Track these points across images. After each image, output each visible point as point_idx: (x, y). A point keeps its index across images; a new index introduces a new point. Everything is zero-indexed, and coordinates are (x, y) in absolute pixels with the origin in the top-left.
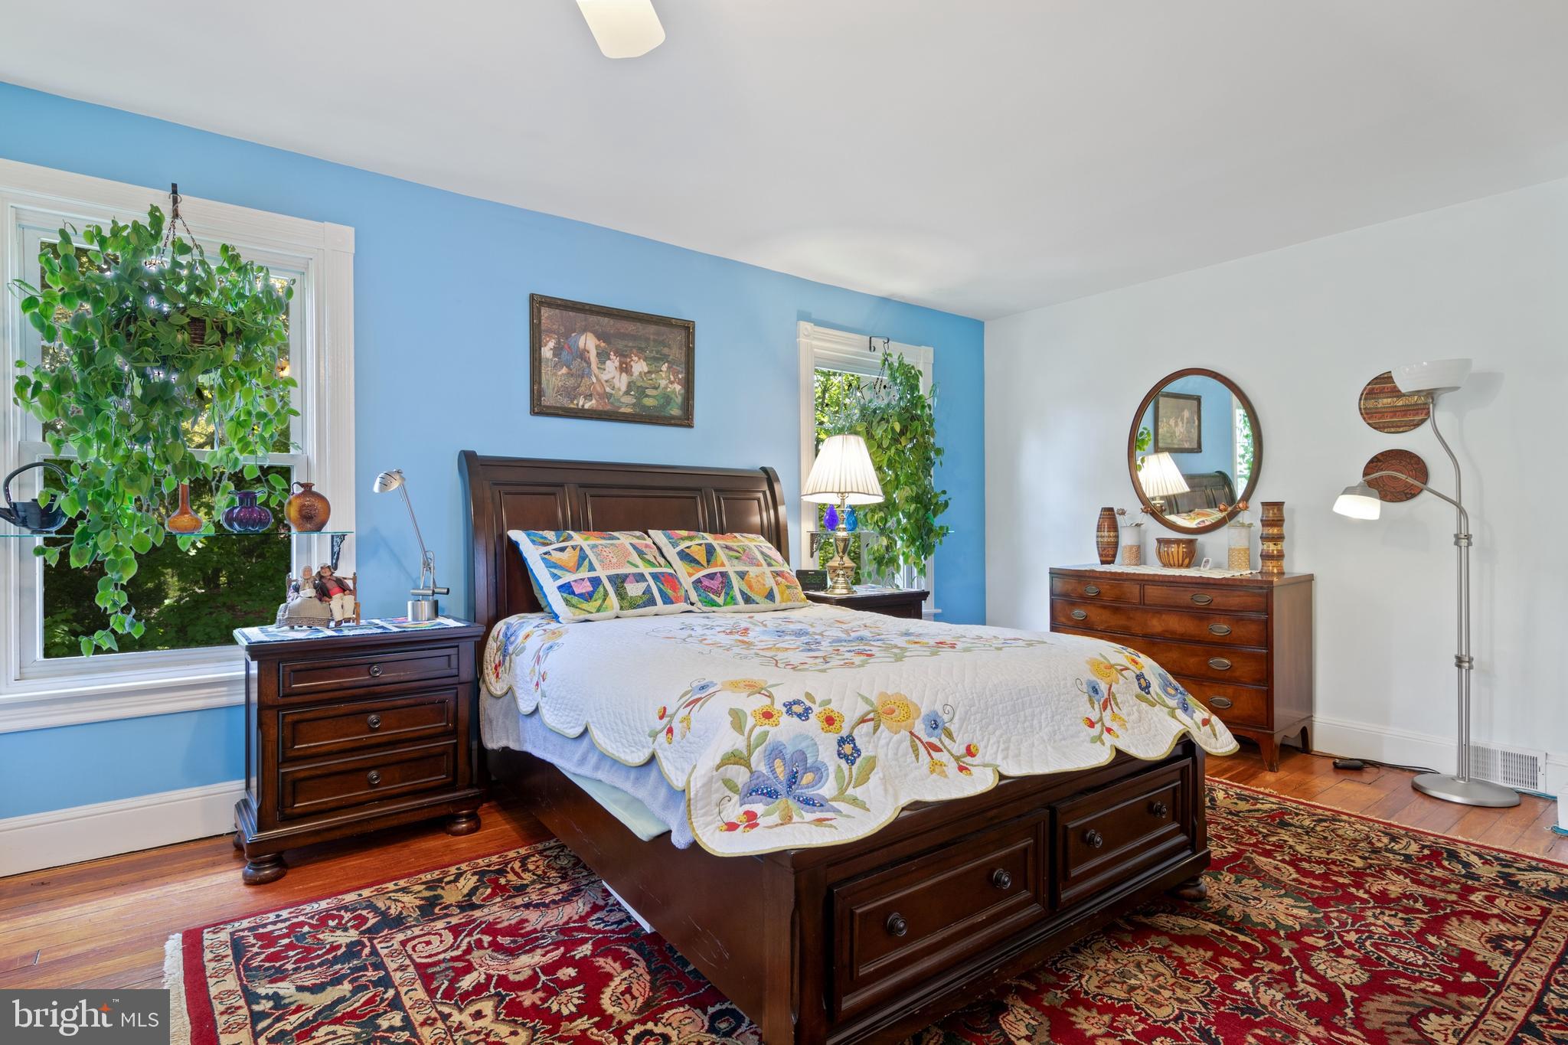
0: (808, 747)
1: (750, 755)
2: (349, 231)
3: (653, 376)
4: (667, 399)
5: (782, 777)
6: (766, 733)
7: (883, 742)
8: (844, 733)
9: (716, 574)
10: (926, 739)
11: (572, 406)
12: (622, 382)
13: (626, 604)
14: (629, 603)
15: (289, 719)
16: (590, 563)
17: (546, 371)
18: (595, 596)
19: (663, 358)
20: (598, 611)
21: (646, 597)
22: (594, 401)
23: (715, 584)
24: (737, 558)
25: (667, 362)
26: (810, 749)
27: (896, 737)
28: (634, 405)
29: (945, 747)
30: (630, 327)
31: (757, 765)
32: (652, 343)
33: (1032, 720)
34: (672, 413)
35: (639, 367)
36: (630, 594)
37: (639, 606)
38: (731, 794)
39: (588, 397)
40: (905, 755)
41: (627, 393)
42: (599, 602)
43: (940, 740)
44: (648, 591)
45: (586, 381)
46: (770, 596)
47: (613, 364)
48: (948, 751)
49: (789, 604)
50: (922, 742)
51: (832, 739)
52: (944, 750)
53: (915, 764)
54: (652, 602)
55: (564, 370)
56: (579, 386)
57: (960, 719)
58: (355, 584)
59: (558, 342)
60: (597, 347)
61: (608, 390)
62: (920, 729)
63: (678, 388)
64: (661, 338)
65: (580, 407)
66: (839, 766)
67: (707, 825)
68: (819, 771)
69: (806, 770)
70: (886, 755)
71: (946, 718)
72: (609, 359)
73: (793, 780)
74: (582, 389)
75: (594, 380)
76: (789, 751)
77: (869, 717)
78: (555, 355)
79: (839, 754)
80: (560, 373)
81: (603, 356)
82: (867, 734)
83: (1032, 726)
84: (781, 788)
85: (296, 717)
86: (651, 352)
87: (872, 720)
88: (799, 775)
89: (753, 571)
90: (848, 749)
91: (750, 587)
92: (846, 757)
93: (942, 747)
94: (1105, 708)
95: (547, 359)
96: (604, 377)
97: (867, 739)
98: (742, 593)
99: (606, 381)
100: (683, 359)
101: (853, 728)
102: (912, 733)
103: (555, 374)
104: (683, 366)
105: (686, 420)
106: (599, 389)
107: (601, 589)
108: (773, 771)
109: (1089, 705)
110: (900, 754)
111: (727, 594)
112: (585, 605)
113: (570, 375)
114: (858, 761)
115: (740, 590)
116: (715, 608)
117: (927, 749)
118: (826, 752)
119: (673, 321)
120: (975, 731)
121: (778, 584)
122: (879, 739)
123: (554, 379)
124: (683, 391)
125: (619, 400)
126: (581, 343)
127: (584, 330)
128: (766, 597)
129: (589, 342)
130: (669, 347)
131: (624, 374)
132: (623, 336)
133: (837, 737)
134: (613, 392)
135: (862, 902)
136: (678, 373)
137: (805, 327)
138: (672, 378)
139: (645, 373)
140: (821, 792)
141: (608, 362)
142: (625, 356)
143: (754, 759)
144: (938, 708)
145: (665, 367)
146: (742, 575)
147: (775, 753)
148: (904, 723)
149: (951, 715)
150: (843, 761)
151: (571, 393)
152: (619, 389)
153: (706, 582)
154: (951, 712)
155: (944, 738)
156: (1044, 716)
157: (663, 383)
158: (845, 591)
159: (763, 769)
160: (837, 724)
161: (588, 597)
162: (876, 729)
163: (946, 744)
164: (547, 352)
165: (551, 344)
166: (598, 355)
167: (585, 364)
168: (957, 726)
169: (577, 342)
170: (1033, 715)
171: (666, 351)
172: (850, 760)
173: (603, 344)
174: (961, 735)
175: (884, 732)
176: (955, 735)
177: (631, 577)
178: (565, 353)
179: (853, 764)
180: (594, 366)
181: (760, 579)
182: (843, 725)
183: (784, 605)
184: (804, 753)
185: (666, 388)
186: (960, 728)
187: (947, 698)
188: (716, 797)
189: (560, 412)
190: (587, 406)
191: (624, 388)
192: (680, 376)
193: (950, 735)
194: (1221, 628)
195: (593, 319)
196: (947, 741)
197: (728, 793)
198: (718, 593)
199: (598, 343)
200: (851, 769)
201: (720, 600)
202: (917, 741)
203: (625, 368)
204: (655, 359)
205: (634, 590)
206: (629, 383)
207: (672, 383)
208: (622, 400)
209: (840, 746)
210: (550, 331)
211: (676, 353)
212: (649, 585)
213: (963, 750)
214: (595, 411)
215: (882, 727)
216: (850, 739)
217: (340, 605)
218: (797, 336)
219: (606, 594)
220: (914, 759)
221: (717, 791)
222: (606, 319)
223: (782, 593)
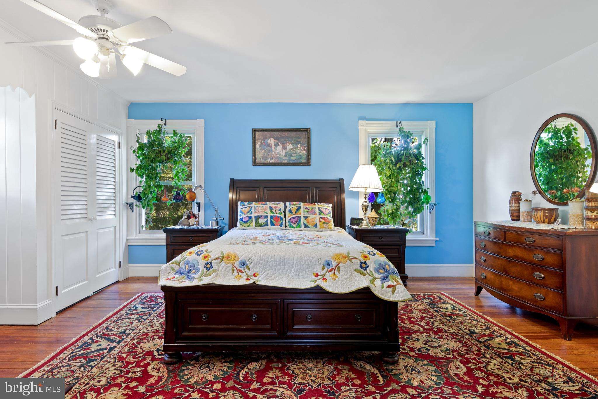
0: (195, 263)
1: (180, 262)
2: (203, 120)
3: (295, 149)
4: (300, 157)
5: (187, 270)
6: (186, 257)
7: (222, 266)
8: (209, 261)
9: (296, 217)
10: (238, 268)
11: (266, 162)
12: (283, 153)
13: (257, 225)
14: (258, 225)
15: (172, 248)
16: (252, 212)
17: (257, 152)
18: (248, 222)
19: (299, 143)
20: (248, 226)
21: (266, 223)
22: (273, 160)
23: (295, 220)
24: (307, 212)
25: (300, 144)
26: (196, 264)
27: (227, 265)
28: (288, 160)
29: (245, 272)
30: (286, 134)
31: (182, 265)
32: (294, 138)
33: (288, 269)
34: (302, 161)
35: (289, 147)
36: (260, 222)
37: (262, 226)
38: (173, 272)
39: (271, 159)
40: (228, 271)
41: (285, 156)
42: (249, 224)
43: (244, 269)
44: (267, 221)
45: (271, 154)
46: (316, 226)
47: (280, 147)
48: (246, 273)
49: (324, 229)
50: (237, 269)
51: (204, 262)
52: (245, 273)
53: (231, 275)
54: (267, 225)
55: (263, 151)
56: (268, 155)
57: (254, 264)
58: (199, 216)
59: (261, 142)
60: (274, 142)
61: (278, 156)
62: (237, 264)
63: (304, 152)
64: (298, 136)
65: (268, 162)
66: (203, 270)
67: (164, 278)
68: (197, 270)
69: (194, 269)
70: (221, 270)
71: (248, 263)
72: (279, 145)
73: (189, 271)
74: (269, 156)
75: (273, 153)
76: (190, 263)
77: (219, 258)
78: (260, 147)
79: (205, 267)
80: (262, 152)
81: (276, 145)
82: (217, 263)
83: (287, 272)
84: (186, 273)
85: (174, 248)
86: (294, 141)
87: (220, 259)
88: (191, 270)
89: (311, 216)
90: (208, 266)
91: (308, 222)
92: (207, 268)
93: (244, 271)
94: (330, 271)
95: (258, 148)
96: (277, 152)
97: (216, 264)
98: (304, 224)
99: (278, 153)
100: (306, 142)
101: (212, 260)
102: (233, 265)
103: (260, 153)
104: (307, 144)
105: (308, 163)
106: (275, 156)
107: (251, 220)
108: (185, 268)
109: (321, 269)
110: (226, 271)
111: (298, 224)
112: (245, 225)
113: (265, 152)
114: (211, 270)
115: (304, 223)
116: (292, 229)
117: (237, 271)
118: (201, 266)
119: (301, 130)
120: (259, 269)
121: (320, 221)
122: (221, 265)
123: (260, 155)
124: (306, 153)
125: (282, 159)
126: (269, 142)
127: (270, 137)
128: (314, 226)
129: (272, 141)
130: (301, 139)
131: (284, 150)
132: (283, 137)
133: (206, 262)
134: (280, 156)
135: (191, 307)
136: (305, 147)
137: (361, 122)
138: (302, 149)
139: (292, 149)
140: (195, 276)
141: (278, 147)
142: (285, 144)
143: (181, 264)
144: (246, 259)
145: (299, 146)
146: (306, 218)
147: (187, 263)
148: (231, 262)
149: (250, 262)
150: (205, 269)
151: (266, 158)
152: (282, 155)
153: (292, 220)
154: (251, 261)
155: (245, 269)
156: (293, 269)
157: (298, 151)
158: (366, 227)
159: (183, 267)
160: (207, 259)
161: (246, 222)
162: (220, 262)
163: (246, 271)
164: (257, 146)
165: (259, 143)
166: (275, 145)
167: (270, 148)
168: (252, 266)
169: (267, 141)
170: (288, 268)
171: (300, 140)
172: (208, 269)
173: (276, 141)
174: (253, 269)
175: (223, 264)
176: (250, 269)
177: (263, 217)
178: (263, 146)
179: (208, 270)
180: (273, 148)
181: (313, 220)
182: (209, 259)
183: (321, 230)
184: (194, 264)
185: (300, 152)
186: (253, 267)
187: (252, 257)
188: (168, 271)
189: (261, 164)
190: (271, 162)
191: (284, 155)
192: (305, 148)
193: (248, 268)
194: (538, 256)
195: (273, 133)
196: (246, 270)
197: (172, 271)
198: (294, 224)
199: (274, 141)
200: (207, 271)
201: (295, 226)
202: (235, 268)
203: (284, 148)
204: (295, 143)
205: (262, 221)
206: (286, 152)
207: (302, 151)
208: (283, 158)
209: (206, 264)
210: (259, 139)
211: (304, 140)
212: (268, 220)
213: (252, 274)
214: (273, 163)
215: (223, 262)
216: (211, 263)
217: (192, 221)
218: (358, 127)
219: (252, 221)
220: (231, 273)
221: (168, 270)
222: (277, 133)
223: (321, 225)
